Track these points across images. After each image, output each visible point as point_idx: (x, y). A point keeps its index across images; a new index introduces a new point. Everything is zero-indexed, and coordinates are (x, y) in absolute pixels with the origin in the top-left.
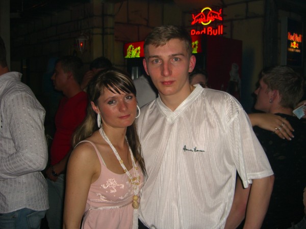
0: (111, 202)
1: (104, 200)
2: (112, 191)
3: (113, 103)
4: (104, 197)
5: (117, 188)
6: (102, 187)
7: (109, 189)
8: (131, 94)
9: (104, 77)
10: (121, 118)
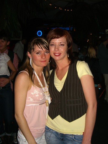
0: (36, 101)
1: (32, 101)
2: (36, 96)
3: (38, 54)
4: (32, 99)
5: (39, 94)
6: (31, 94)
7: (35, 95)
8: (48, 51)
9: (36, 40)
10: (42, 62)
